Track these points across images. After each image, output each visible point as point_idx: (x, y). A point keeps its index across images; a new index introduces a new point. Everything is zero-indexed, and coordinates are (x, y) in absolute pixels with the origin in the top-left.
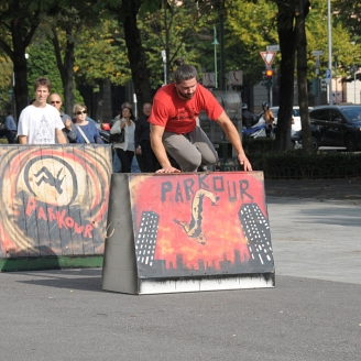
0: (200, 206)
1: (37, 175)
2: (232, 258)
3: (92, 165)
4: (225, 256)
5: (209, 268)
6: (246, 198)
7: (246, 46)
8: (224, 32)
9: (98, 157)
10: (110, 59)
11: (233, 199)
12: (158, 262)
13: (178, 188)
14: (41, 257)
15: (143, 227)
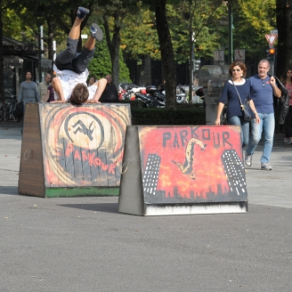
0: (192, 150)
1: (74, 126)
2: (215, 190)
3: (115, 120)
4: (210, 189)
5: (198, 197)
6: (227, 145)
7: (256, 30)
8: (239, 19)
9: (120, 113)
10: (150, 39)
11: (217, 146)
12: (160, 192)
13: (176, 137)
14: (76, 187)
15: (149, 166)
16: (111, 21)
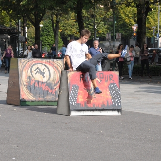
1: (35, 70)
2: (105, 103)
3: (56, 67)
4: (103, 103)
5: (97, 107)
6: (112, 81)
7: (127, 24)
8: (119, 18)
9: (58, 64)
10: (74, 27)
11: (107, 81)
12: (78, 104)
14: (36, 101)
15: (72, 91)
16: (55, 18)
